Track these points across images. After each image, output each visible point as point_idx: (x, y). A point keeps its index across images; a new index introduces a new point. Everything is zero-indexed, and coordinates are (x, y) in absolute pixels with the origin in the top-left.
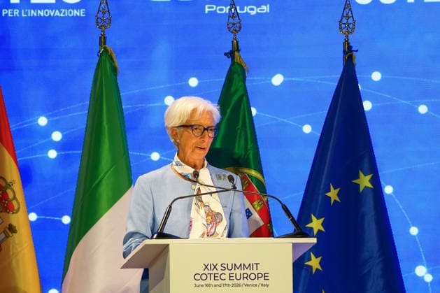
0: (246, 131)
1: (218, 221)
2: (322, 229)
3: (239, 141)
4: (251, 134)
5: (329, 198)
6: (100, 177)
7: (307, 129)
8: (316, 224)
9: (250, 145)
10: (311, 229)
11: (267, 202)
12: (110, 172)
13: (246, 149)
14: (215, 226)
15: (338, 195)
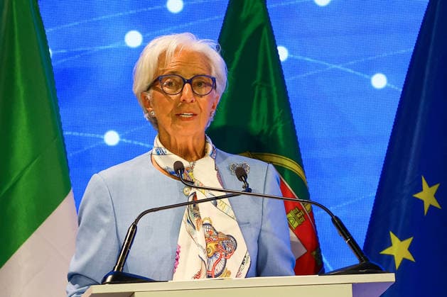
0: (269, 90)
1: (229, 249)
2: (410, 257)
3: (258, 107)
4: (278, 93)
5: (421, 202)
6: (13, 179)
7: (379, 81)
8: (399, 249)
9: (277, 113)
10: (391, 258)
11: (311, 214)
12: (30, 168)
13: (270, 120)
14: (223, 259)
15: (437, 196)
